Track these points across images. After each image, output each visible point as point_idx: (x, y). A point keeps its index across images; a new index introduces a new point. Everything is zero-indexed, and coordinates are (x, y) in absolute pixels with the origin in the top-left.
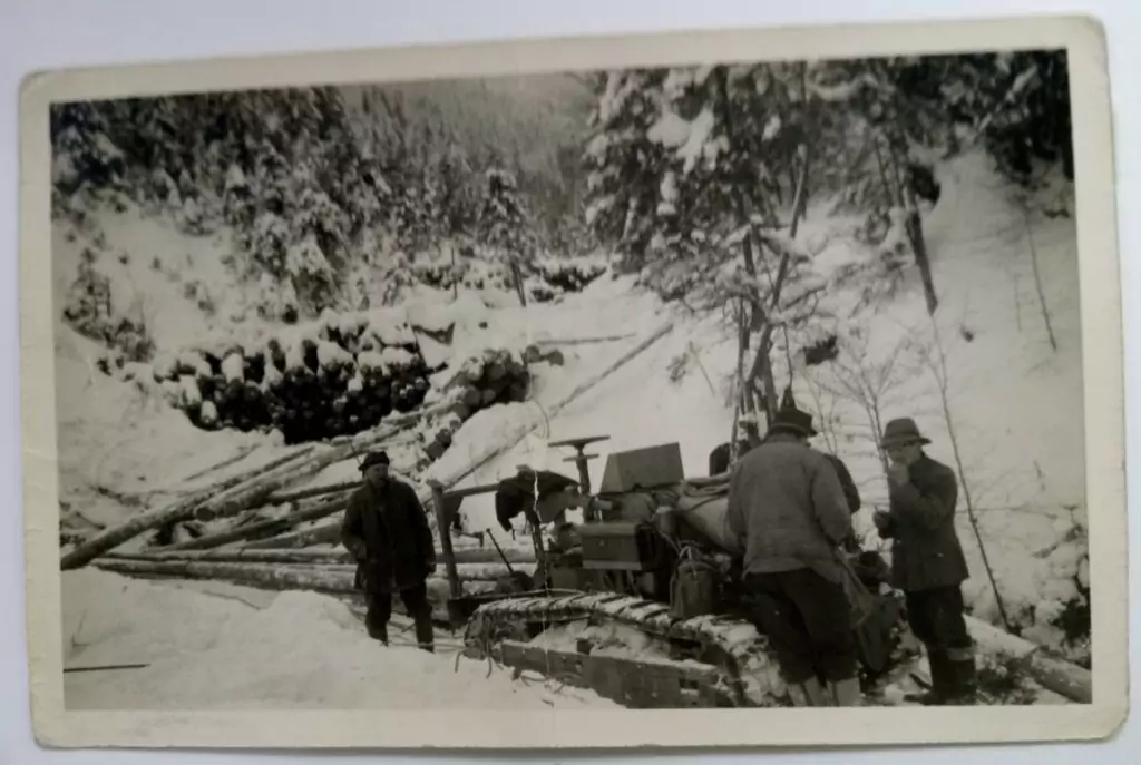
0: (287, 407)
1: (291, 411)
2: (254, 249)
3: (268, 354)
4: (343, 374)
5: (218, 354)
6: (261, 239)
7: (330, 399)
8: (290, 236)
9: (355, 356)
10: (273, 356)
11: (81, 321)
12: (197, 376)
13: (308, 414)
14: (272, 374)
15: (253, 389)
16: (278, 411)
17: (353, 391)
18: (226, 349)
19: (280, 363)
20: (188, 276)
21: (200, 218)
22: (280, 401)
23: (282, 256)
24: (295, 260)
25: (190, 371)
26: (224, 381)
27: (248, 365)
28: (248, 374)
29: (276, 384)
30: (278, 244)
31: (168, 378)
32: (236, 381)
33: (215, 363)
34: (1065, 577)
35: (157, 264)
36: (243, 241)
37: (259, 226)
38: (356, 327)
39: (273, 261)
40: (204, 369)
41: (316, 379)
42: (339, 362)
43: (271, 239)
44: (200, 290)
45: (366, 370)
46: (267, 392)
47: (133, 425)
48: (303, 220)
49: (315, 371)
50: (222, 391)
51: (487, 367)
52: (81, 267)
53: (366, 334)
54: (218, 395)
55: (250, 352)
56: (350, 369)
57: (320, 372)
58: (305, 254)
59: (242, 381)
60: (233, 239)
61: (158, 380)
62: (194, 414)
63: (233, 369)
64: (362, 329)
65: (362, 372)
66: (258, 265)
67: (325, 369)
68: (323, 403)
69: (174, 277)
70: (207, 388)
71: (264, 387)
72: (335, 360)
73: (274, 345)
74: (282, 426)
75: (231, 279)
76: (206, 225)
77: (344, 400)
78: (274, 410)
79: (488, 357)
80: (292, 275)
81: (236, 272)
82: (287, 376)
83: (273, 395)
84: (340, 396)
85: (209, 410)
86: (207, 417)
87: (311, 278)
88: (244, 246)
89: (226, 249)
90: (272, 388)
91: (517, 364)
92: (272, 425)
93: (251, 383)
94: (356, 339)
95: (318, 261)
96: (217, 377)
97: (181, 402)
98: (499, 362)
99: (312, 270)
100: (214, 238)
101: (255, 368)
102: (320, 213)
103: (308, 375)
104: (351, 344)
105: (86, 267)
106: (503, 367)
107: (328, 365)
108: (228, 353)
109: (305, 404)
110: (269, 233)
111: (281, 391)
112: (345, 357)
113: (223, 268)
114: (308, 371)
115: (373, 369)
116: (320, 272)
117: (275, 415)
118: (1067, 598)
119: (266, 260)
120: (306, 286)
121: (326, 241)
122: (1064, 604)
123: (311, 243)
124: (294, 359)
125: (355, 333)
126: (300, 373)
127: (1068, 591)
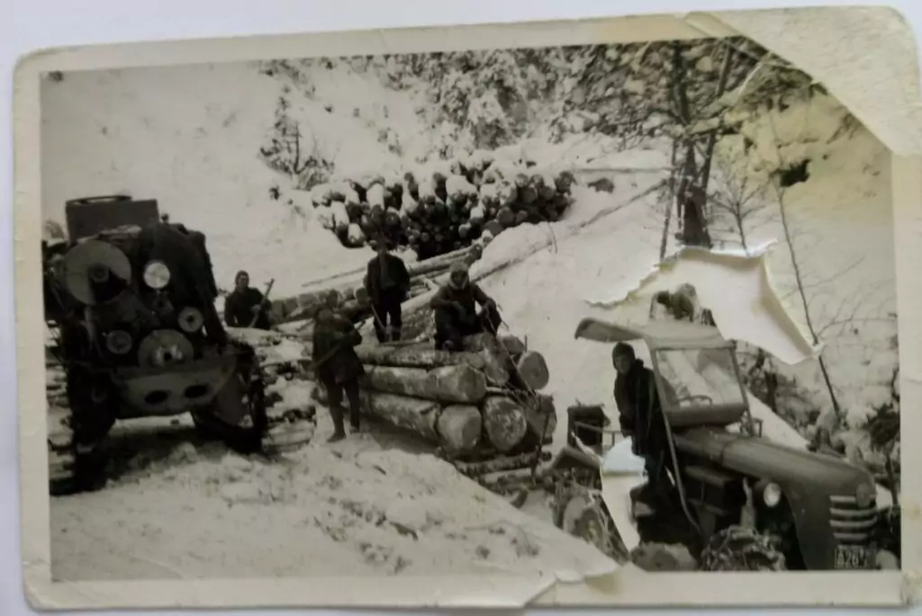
0: (422, 231)
1: (424, 234)
2: (442, 101)
3: (405, 185)
4: (469, 203)
5: (364, 184)
6: (448, 93)
7: (458, 224)
8: (474, 90)
9: (479, 188)
10: (409, 187)
11: (274, 157)
12: (347, 203)
13: (439, 238)
14: (408, 203)
15: (394, 215)
16: (414, 233)
17: (475, 219)
18: (371, 180)
19: (415, 194)
20: (383, 124)
21: (400, 74)
22: (416, 225)
23: (465, 107)
24: (476, 111)
25: (341, 198)
26: (368, 208)
27: (389, 194)
28: (388, 202)
29: (411, 211)
30: (462, 98)
31: (323, 204)
32: (377, 207)
33: (362, 193)
34: (880, 383)
35: (357, 113)
36: (434, 95)
37: (447, 80)
38: (480, 163)
39: (458, 111)
40: (353, 197)
41: (446, 208)
42: (464, 192)
43: (455, 93)
44: (391, 135)
45: (486, 201)
46: (403, 217)
47: (279, 241)
48: (486, 76)
49: (445, 201)
50: (368, 216)
51: (521, 191)
52: (277, 112)
53: (491, 168)
54: (364, 220)
55: (390, 183)
56: (474, 199)
57: (449, 202)
58: (484, 105)
59: (383, 207)
60: (427, 92)
61: (315, 205)
62: (343, 235)
63: (376, 197)
64: (486, 166)
65: (483, 202)
66: (445, 115)
67: (452, 198)
68: (451, 228)
69: (370, 124)
70: (355, 213)
71: (402, 213)
72: (460, 191)
73: (410, 177)
74: (417, 246)
75: (422, 127)
76: (406, 80)
77: (468, 226)
78: (410, 233)
79: (520, 181)
80: (472, 124)
81: (426, 122)
82: (421, 204)
83: (410, 220)
84: (465, 223)
85: (355, 231)
86: (352, 237)
87: (489, 126)
88: (435, 99)
89: (421, 100)
90: (409, 215)
91: (548, 188)
92: (408, 246)
93: (391, 210)
94: (480, 174)
95: (495, 112)
96: (364, 203)
97: (331, 224)
98: (532, 186)
99: (489, 120)
100: (411, 91)
101: (394, 197)
102: (502, 70)
103: (439, 204)
104: (476, 179)
105: (281, 112)
106: (536, 191)
107: (454, 195)
108: (372, 184)
109: (437, 229)
110: (454, 87)
111: (415, 217)
112: (470, 189)
113: (417, 117)
114: (438, 200)
115: (493, 200)
116: (497, 121)
117: (411, 237)
118: (879, 404)
119: (451, 110)
120: (484, 133)
121: (506, 95)
122: (874, 409)
123: (491, 96)
124: (427, 190)
125: (480, 168)
126: (431, 201)
127: (881, 397)
